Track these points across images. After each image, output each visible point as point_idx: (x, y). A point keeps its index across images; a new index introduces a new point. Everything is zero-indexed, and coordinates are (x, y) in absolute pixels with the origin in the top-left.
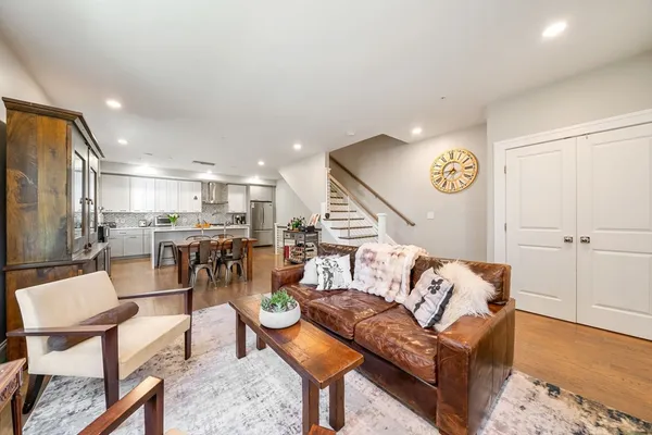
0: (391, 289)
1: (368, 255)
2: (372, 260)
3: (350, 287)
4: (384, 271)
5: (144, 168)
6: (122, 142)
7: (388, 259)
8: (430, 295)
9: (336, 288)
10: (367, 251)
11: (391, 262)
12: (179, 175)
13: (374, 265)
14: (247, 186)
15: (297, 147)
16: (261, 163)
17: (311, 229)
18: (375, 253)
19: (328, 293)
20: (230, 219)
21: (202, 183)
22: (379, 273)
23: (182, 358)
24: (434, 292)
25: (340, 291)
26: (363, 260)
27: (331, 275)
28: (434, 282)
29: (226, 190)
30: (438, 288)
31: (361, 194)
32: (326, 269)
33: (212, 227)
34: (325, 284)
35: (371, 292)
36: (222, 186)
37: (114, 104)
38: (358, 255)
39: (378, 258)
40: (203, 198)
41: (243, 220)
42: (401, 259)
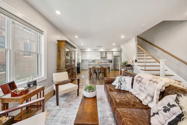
0: (146, 98)
1: (139, 79)
2: (140, 81)
3: (130, 91)
4: (145, 88)
5: (89, 50)
6: (82, 44)
7: (148, 82)
8: (163, 112)
9: (123, 89)
10: (139, 77)
11: (149, 84)
12: (95, 50)
13: (141, 84)
14: (112, 52)
15: (123, 37)
16: (114, 44)
17: (129, 66)
18: (142, 78)
19: (119, 91)
20: (108, 62)
21: (101, 52)
22: (143, 89)
23: (77, 96)
24: (165, 111)
25: (125, 92)
26: (137, 80)
27: (121, 84)
28: (169, 105)
29: (107, 53)
30: (169, 110)
31: (156, 51)
32: (120, 81)
33: (103, 64)
34: (118, 87)
35: (137, 96)
36: (106, 52)
37: (77, 37)
38: (135, 78)
39: (143, 81)
40: (101, 56)
41: (111, 62)
42: (155, 84)
